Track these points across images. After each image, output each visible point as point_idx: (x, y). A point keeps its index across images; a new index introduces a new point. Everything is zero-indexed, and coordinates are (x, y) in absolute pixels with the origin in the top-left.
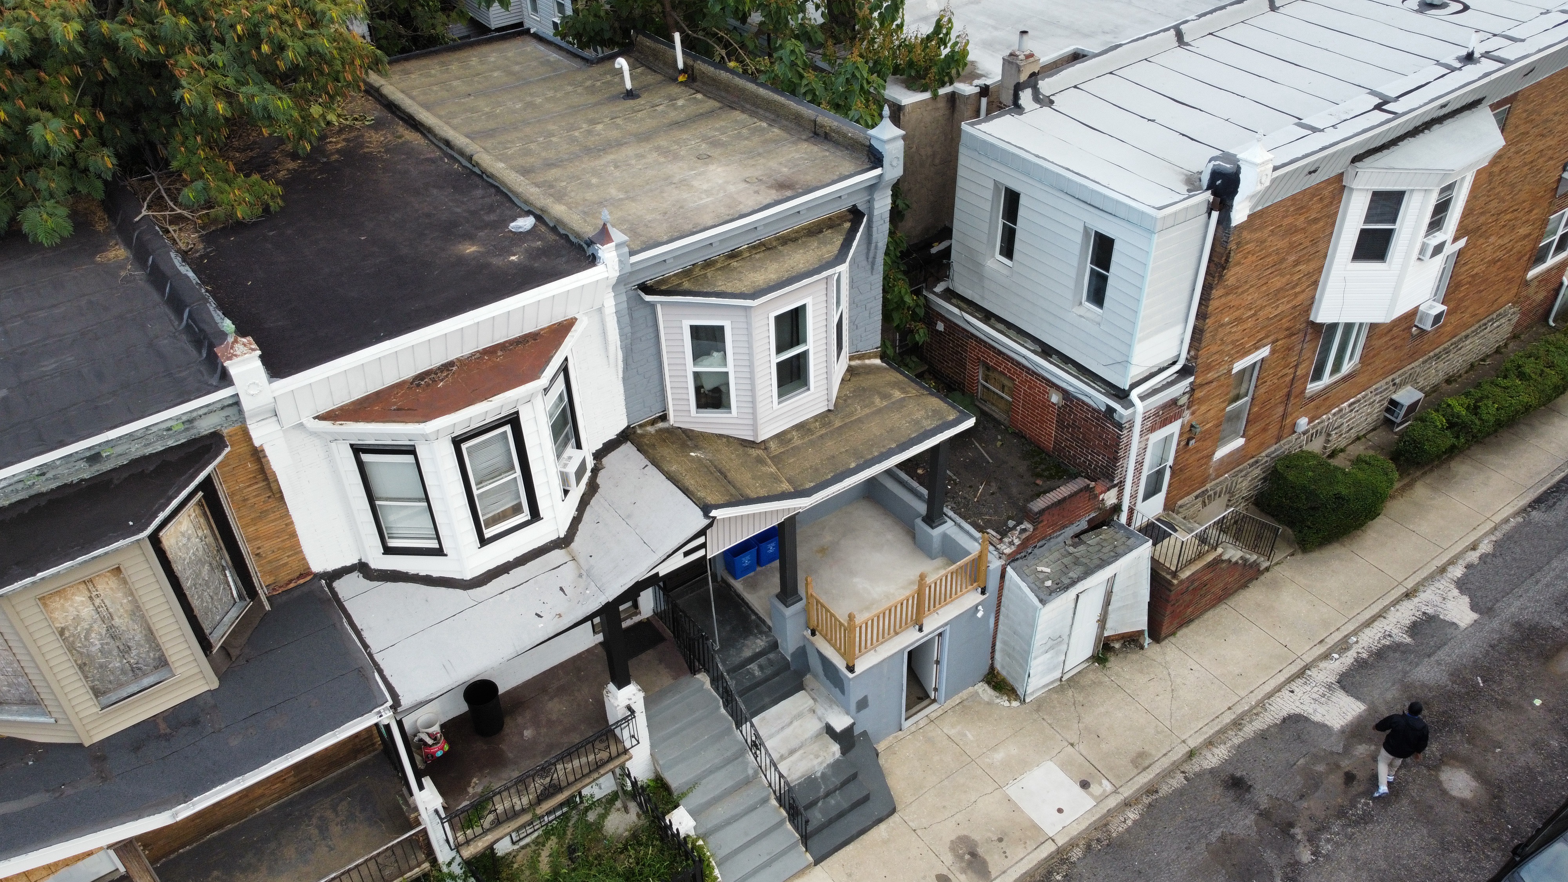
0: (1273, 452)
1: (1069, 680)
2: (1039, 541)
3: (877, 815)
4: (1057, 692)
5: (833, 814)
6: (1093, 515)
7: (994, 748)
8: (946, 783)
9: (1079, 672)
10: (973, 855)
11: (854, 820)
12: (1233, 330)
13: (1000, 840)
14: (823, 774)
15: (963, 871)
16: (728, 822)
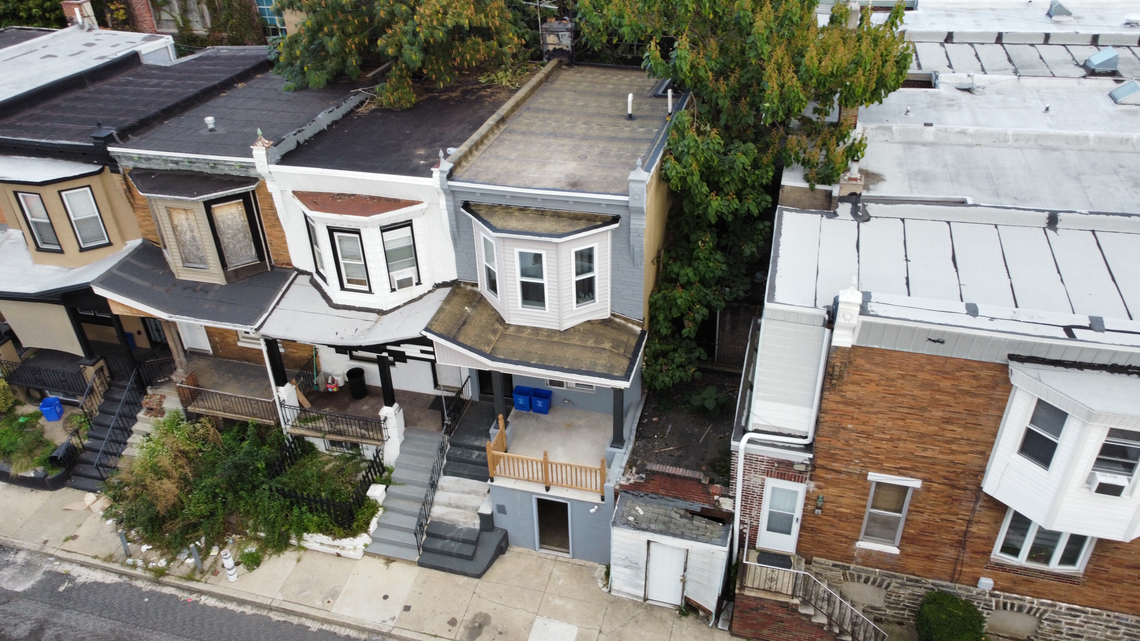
0: (943, 586)
1: (651, 605)
2: (652, 493)
3: (466, 570)
4: (634, 604)
5: (446, 550)
6: (706, 506)
7: (561, 597)
8: (518, 589)
9: (662, 607)
10: (481, 626)
11: (454, 563)
12: (861, 440)
13: (501, 633)
14: (461, 529)
15: (466, 628)
16: (401, 512)
